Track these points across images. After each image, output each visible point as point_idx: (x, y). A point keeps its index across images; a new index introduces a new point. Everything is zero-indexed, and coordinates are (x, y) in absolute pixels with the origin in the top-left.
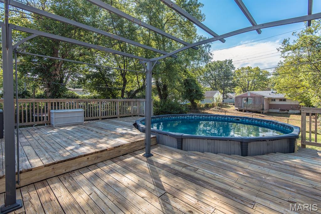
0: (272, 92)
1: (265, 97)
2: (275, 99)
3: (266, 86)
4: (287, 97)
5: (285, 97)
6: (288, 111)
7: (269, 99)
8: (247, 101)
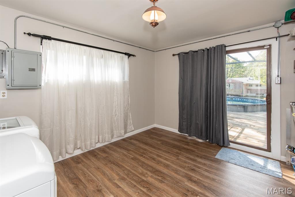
0: (250, 79)
1: (244, 83)
2: (252, 85)
3: (243, 73)
4: (262, 83)
5: (261, 83)
6: (263, 95)
7: (247, 85)
8: (229, 86)
